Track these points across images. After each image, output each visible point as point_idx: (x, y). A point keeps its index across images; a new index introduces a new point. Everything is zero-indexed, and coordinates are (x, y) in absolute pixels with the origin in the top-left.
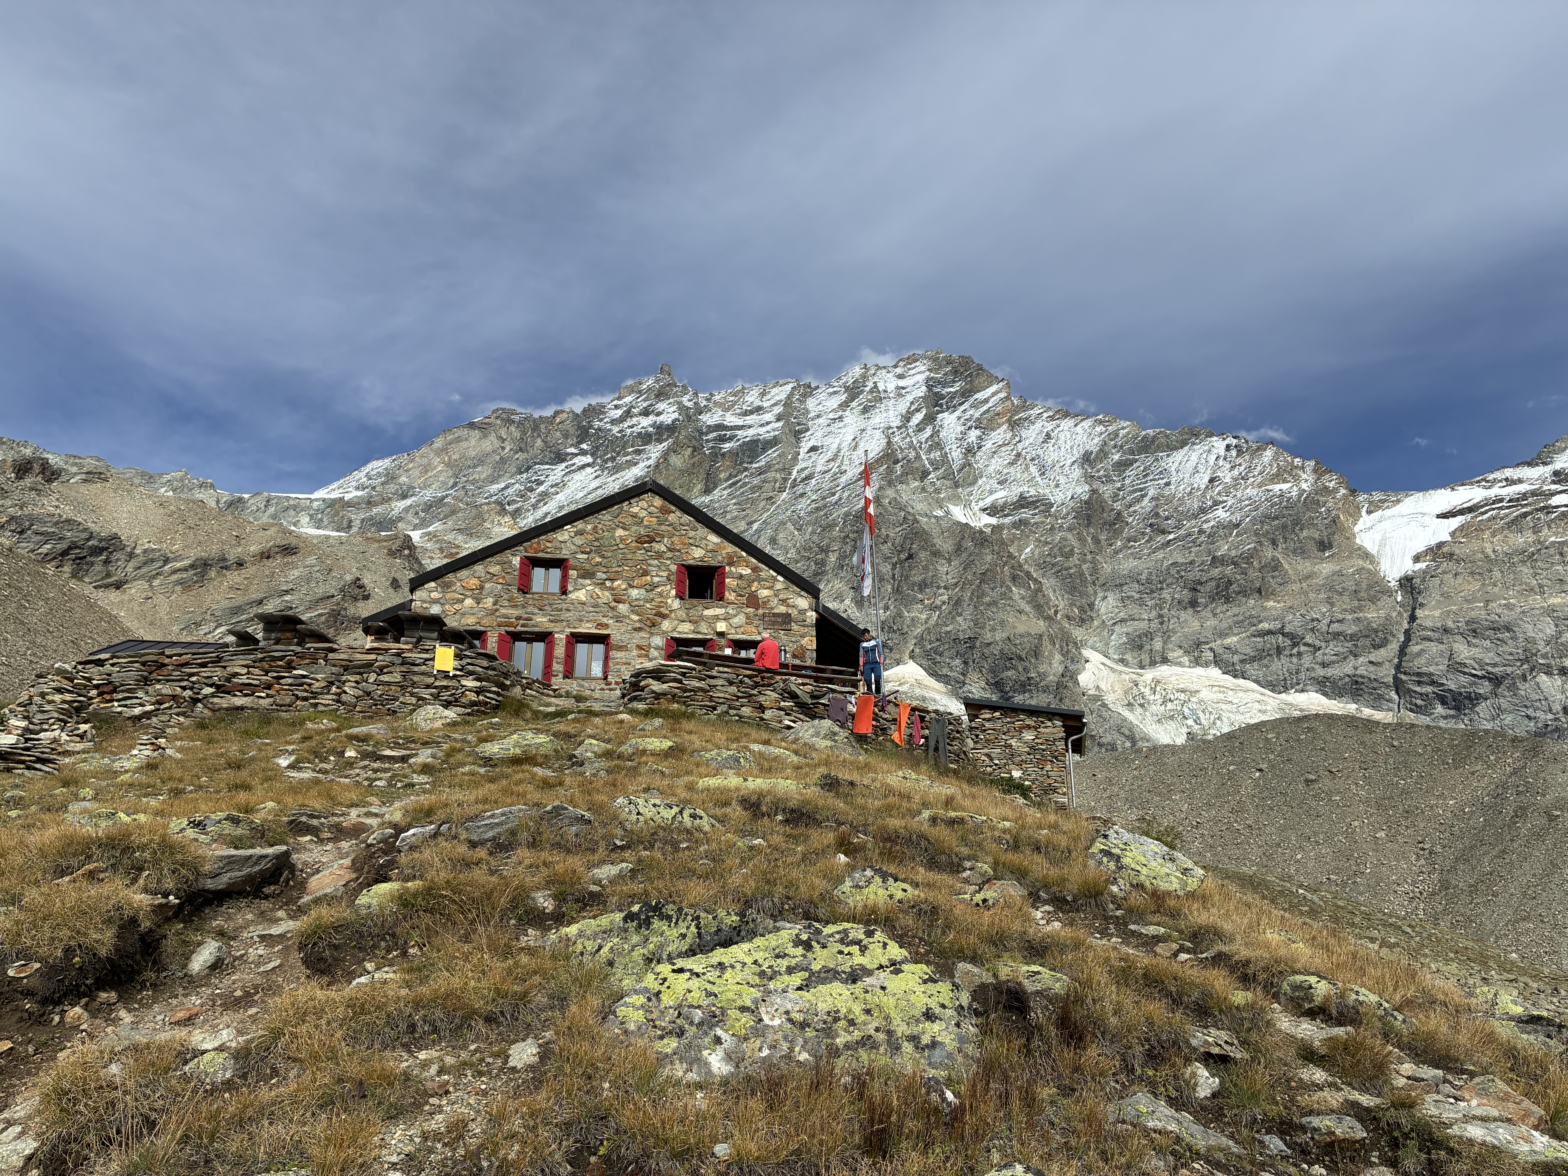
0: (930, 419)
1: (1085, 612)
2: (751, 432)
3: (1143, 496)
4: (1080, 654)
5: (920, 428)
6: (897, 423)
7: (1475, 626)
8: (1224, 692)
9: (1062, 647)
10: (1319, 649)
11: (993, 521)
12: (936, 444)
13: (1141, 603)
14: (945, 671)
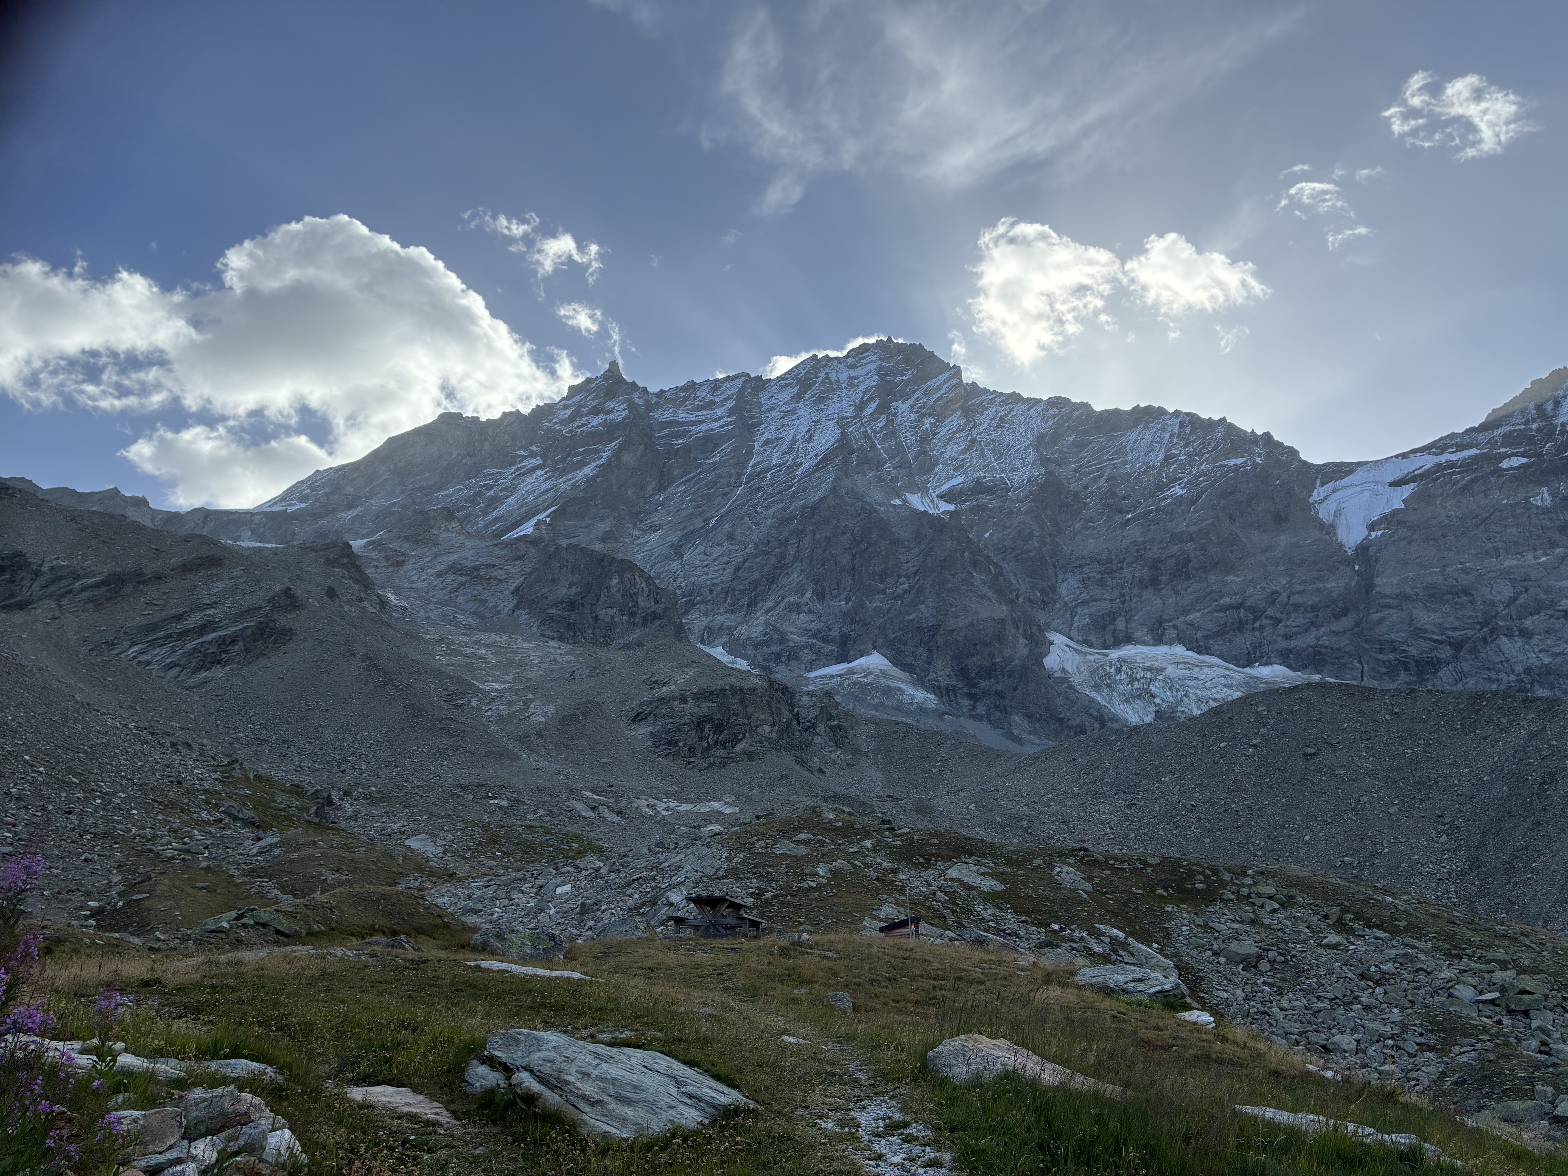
0: (883, 408)
1: (1047, 595)
2: (704, 427)
3: (1100, 477)
4: (1044, 636)
5: (874, 417)
6: (849, 413)
7: (1433, 591)
8: (1189, 669)
9: (1025, 631)
10: (1281, 621)
11: (952, 507)
12: (891, 433)
13: (1102, 583)
14: (910, 660)
